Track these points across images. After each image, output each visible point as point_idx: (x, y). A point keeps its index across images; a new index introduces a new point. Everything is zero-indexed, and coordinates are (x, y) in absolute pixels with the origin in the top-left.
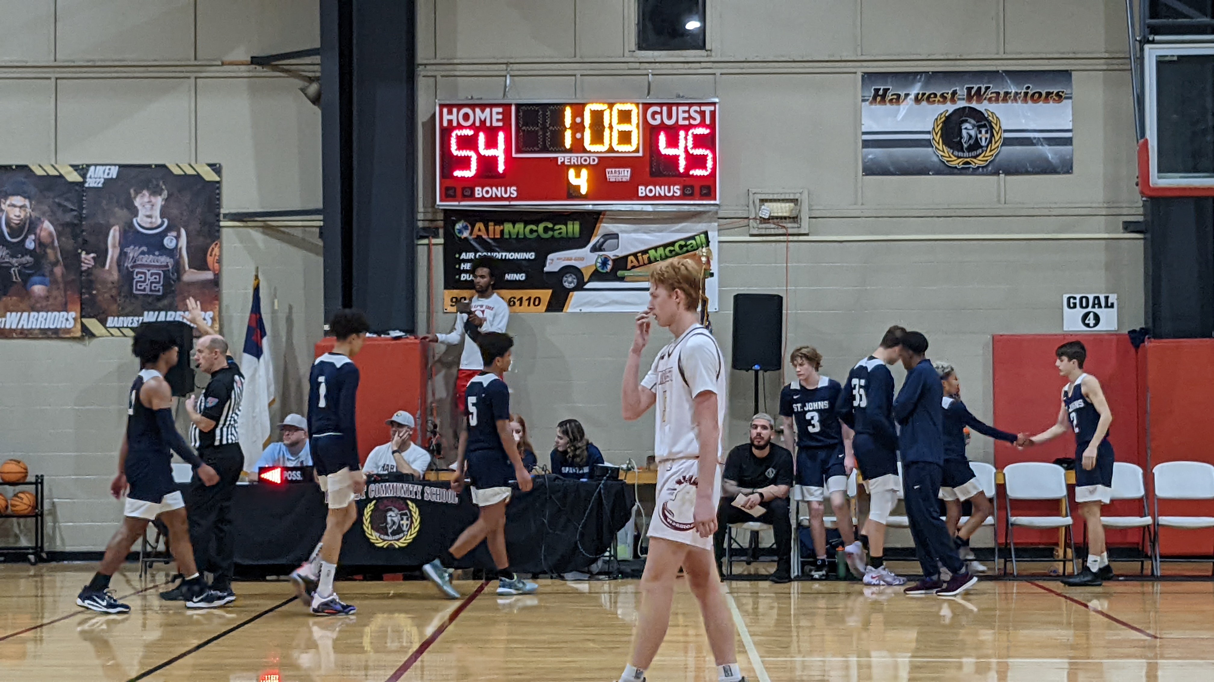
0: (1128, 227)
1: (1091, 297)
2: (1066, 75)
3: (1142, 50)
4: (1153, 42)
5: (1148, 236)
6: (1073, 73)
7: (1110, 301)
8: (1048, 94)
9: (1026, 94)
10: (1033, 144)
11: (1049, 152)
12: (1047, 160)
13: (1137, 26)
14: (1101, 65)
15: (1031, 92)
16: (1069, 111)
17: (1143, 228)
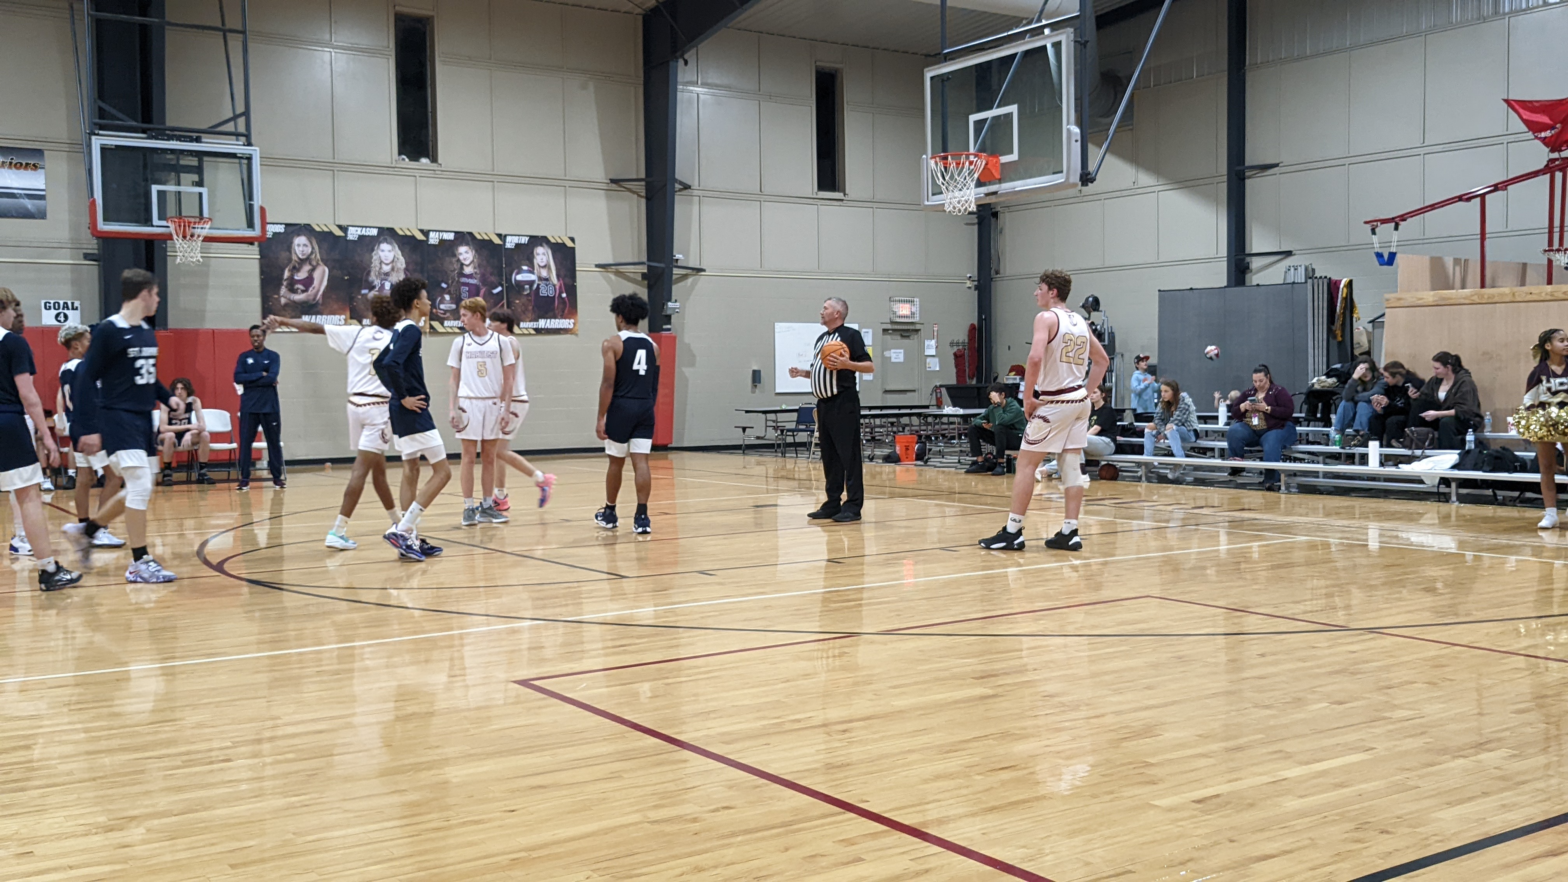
0: (87, 256)
1: (61, 302)
2: (39, 153)
3: (90, 139)
4: (98, 135)
5: (101, 263)
6: (45, 152)
7: (75, 305)
8: (27, 164)
9: (11, 163)
10: (17, 198)
11: (29, 204)
12: (27, 209)
13: (87, 122)
14: (66, 147)
15: (14, 162)
16: (43, 177)
17: (95, 258)
